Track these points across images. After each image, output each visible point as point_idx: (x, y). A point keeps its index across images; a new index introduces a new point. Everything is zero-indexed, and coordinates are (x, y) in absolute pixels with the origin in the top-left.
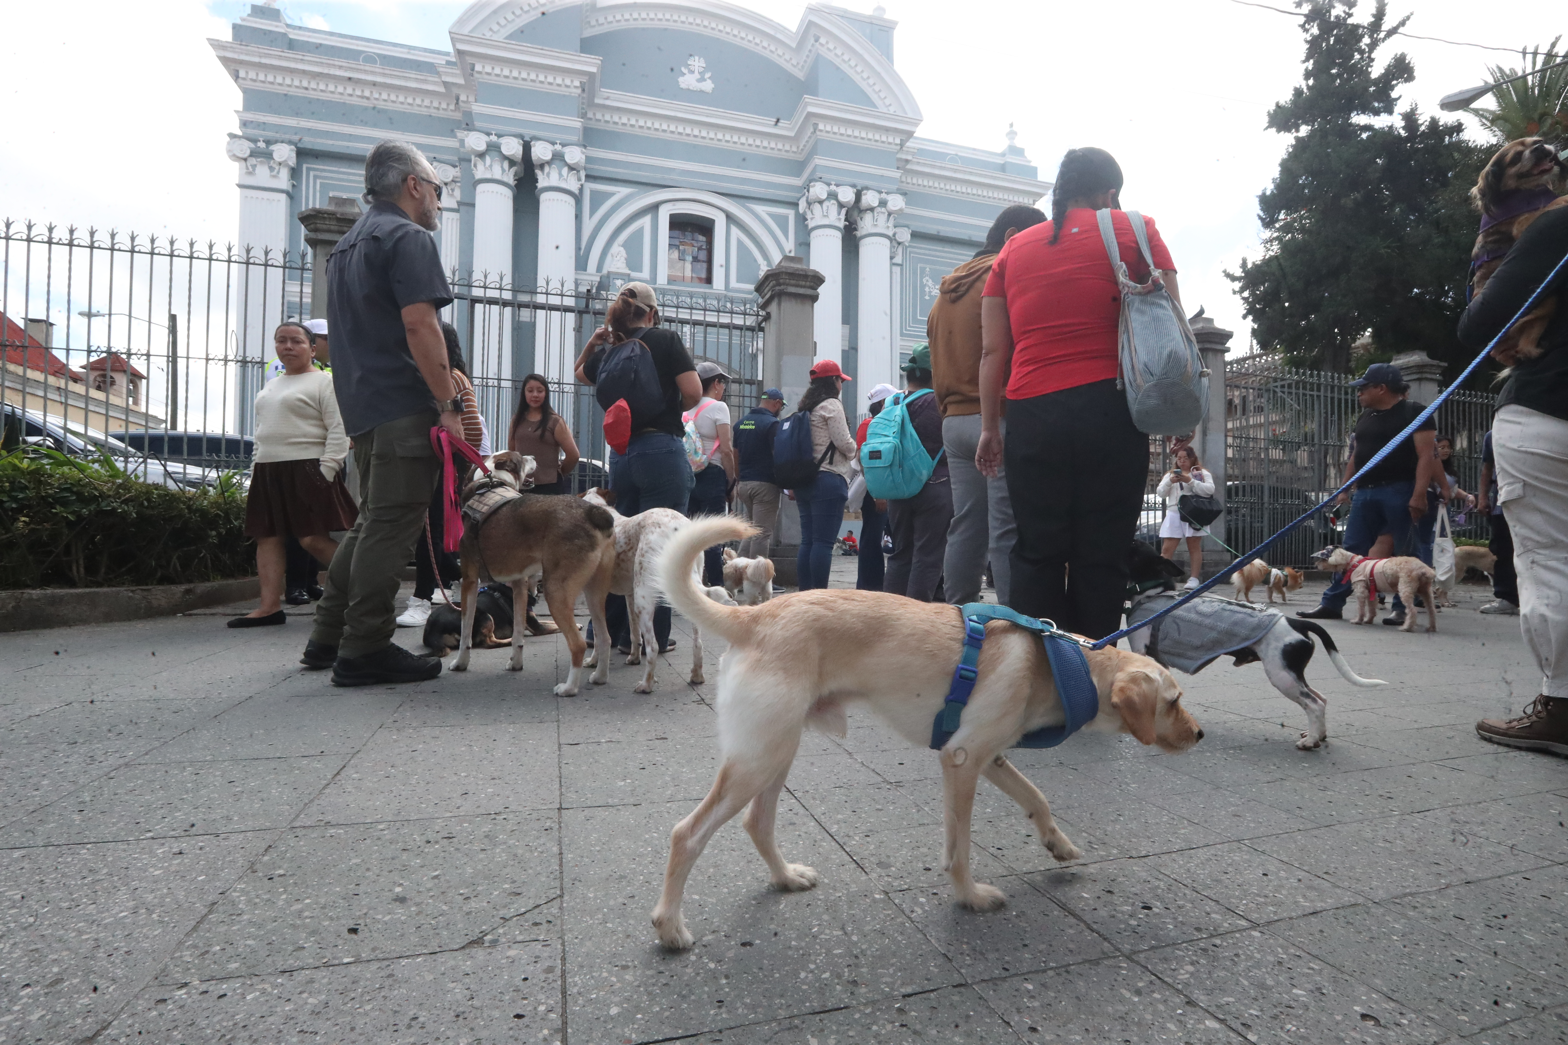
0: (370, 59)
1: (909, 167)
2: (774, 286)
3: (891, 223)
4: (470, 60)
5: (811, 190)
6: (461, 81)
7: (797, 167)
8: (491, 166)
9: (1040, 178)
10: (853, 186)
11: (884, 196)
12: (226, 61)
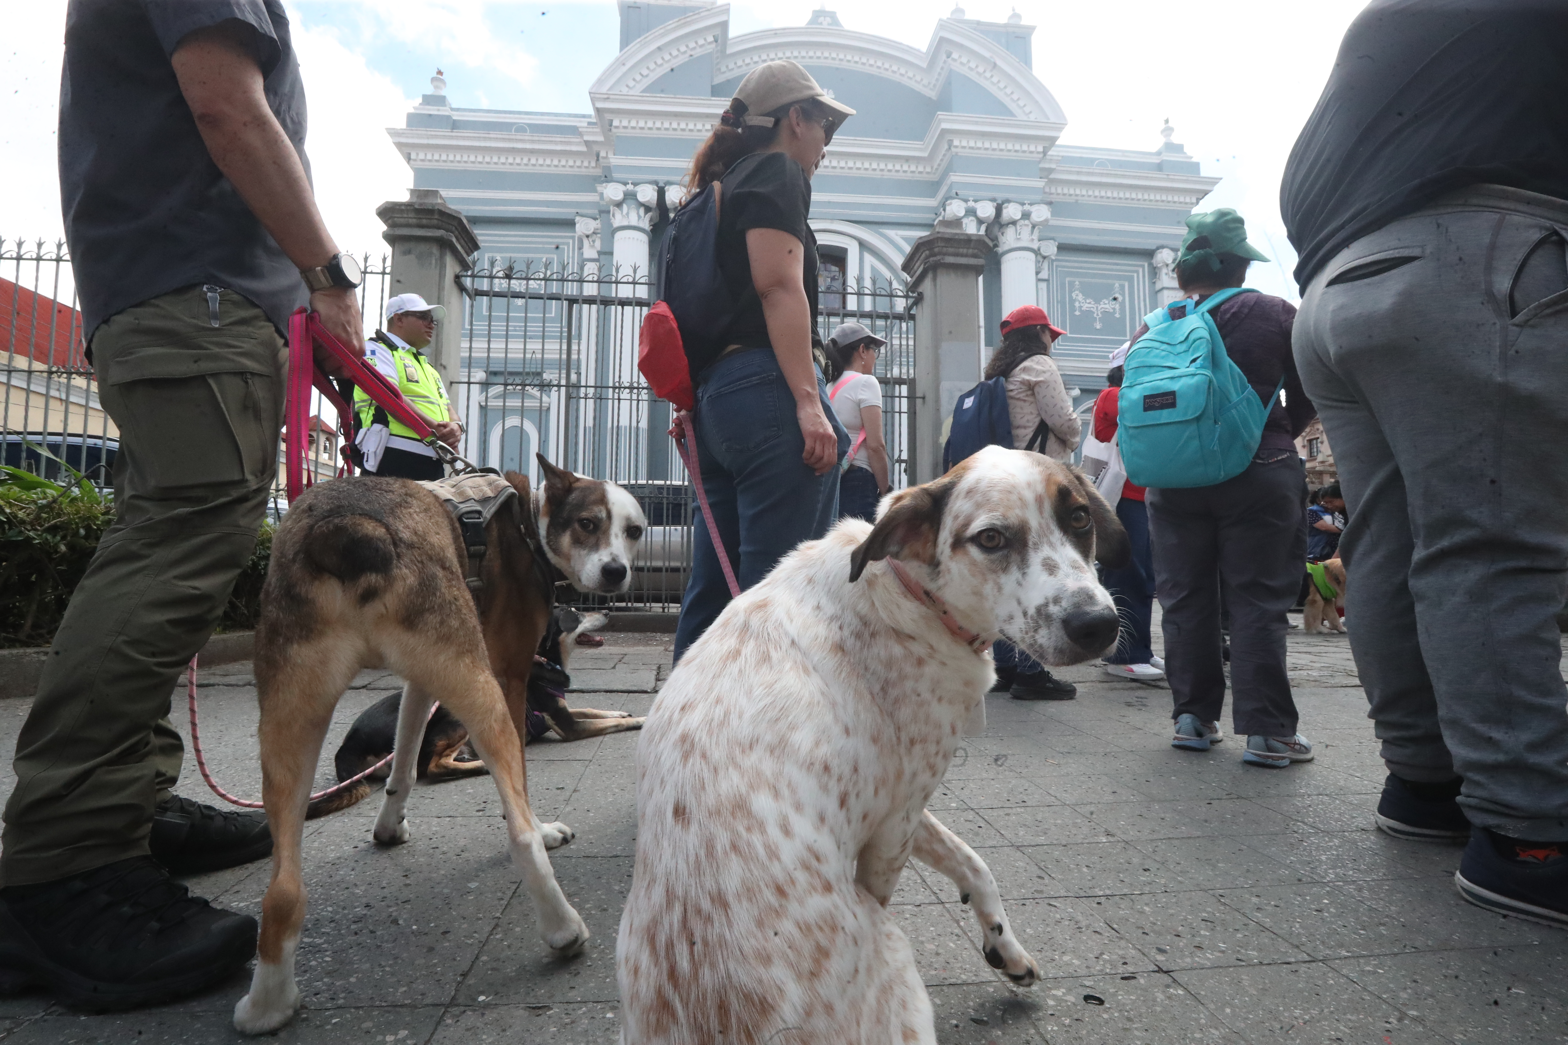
0: (521, 129)
1: (1052, 176)
2: (927, 257)
3: (1035, 236)
4: (608, 116)
5: (948, 208)
6: (601, 138)
7: (931, 187)
8: (628, 214)
9: (1203, 174)
10: (993, 200)
11: (1027, 207)
12: (400, 146)
